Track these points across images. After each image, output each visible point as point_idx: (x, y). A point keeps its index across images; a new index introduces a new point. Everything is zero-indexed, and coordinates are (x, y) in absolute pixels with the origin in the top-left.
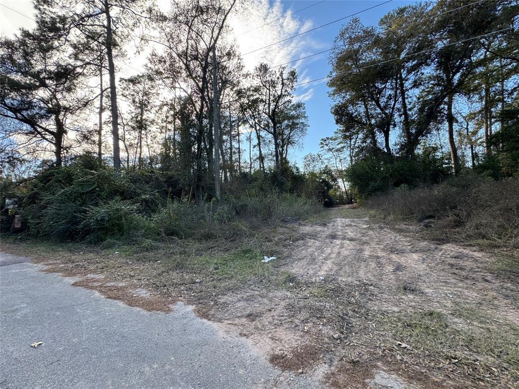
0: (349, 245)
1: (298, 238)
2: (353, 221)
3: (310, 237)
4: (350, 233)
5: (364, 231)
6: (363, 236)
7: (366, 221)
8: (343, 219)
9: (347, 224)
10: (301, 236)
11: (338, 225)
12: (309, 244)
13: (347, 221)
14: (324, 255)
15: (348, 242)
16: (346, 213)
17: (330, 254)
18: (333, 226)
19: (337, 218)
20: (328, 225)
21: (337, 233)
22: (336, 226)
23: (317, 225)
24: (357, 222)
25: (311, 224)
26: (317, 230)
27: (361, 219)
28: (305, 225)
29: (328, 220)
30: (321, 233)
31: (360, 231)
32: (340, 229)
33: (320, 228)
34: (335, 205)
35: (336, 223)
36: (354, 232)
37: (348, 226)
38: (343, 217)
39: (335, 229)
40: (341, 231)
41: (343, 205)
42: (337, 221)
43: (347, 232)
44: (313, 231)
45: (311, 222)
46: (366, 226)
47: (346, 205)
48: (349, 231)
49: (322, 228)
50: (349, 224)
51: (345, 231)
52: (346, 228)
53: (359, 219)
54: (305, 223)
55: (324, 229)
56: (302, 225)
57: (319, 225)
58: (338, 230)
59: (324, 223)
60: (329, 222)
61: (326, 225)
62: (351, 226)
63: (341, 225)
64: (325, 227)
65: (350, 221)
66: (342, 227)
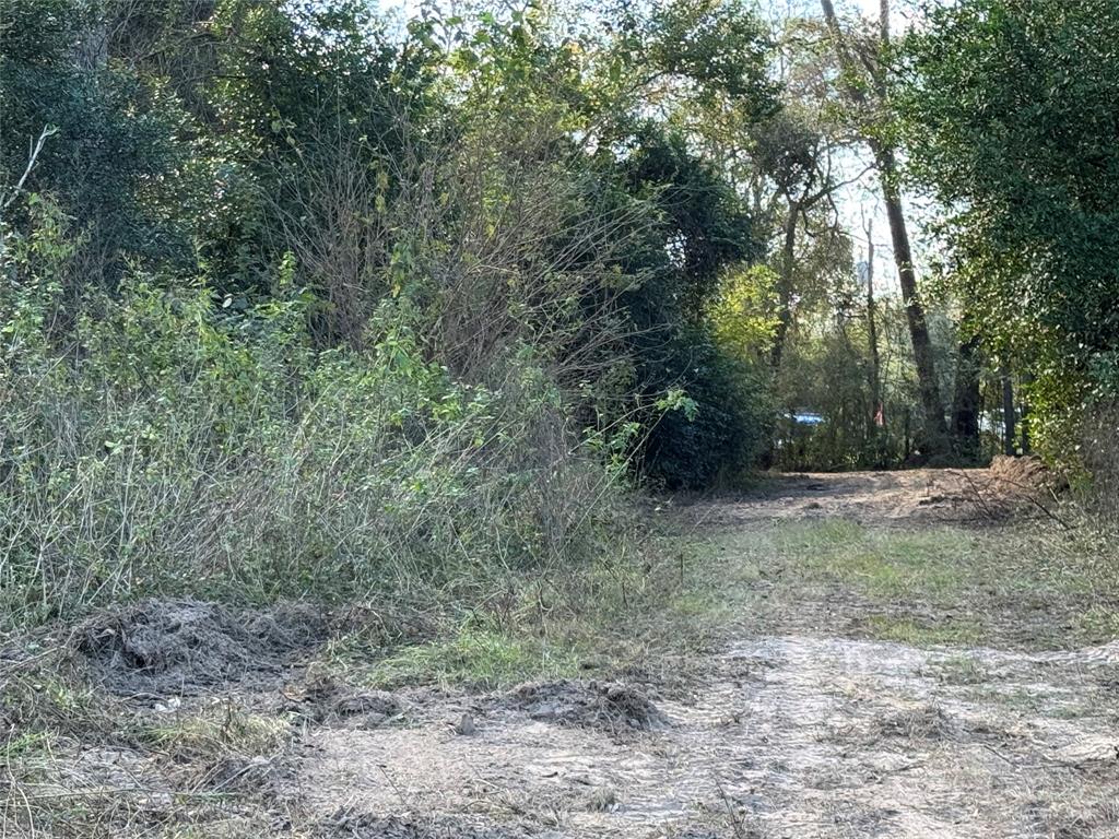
4: (915, 825)
5: (1079, 803)
7: (1111, 681)
9: (898, 707)
19: (784, 638)
20: (665, 723)
21: (767, 816)
22: (765, 725)
23: (535, 718)
24: (1009, 689)
25: (468, 701)
26: (534, 784)
27: (1056, 649)
28: (389, 714)
29: (674, 659)
30: (578, 819)
31: (1033, 805)
32: (802, 775)
33: (565, 753)
34: (772, 472)
35: (763, 692)
36: (963, 806)
37: (906, 735)
38: (849, 626)
39: (749, 774)
40: (819, 794)
41: (869, 475)
42: (782, 676)
43: (891, 813)
44: (477, 788)
45: (459, 679)
46: (1105, 742)
47: (902, 480)
48: (916, 803)
49: (591, 747)
50: (910, 713)
51: (861, 791)
52: (878, 764)
53: (1035, 651)
54: (386, 687)
55: (623, 763)
56: (344, 712)
57: (558, 711)
58: (783, 786)
59: (619, 685)
60: (678, 685)
61: (641, 719)
62: (937, 734)
63: (830, 722)
64: (627, 743)
65: (928, 675)
66: (838, 742)
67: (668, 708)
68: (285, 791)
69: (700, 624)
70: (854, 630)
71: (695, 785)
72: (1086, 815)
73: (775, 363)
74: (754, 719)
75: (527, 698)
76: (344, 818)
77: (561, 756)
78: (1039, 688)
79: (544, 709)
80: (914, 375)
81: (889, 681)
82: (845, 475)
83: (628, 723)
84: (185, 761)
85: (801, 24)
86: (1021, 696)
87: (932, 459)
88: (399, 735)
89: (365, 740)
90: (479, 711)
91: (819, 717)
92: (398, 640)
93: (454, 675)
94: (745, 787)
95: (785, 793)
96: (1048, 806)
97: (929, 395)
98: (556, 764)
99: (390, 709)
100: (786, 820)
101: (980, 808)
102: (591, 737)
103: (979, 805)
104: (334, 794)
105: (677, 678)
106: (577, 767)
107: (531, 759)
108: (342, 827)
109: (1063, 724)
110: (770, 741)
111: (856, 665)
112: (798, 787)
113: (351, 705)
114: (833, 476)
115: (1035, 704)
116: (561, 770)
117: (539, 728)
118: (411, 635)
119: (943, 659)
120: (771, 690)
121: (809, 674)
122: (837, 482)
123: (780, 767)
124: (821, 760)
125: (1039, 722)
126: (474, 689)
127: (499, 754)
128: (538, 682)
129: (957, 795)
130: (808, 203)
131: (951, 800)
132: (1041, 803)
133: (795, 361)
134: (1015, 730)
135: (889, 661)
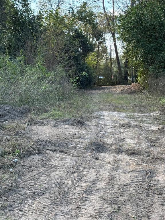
0: (128, 164)
1: (31, 149)
2: (134, 117)
3: (54, 148)
4: (128, 141)
5: (153, 137)
6: (153, 146)
7: (155, 118)
8: (115, 114)
9: (123, 122)
10: (36, 146)
11: (105, 125)
12: (53, 163)
13: (122, 117)
14: (84, 184)
15: (127, 157)
16: (119, 101)
17: (94, 182)
18: (97, 125)
19: (103, 112)
20: (87, 125)
21: (105, 139)
22: (102, 125)
23: (66, 124)
24: (139, 119)
25: (55, 122)
26: (67, 135)
27: (146, 113)
28: (42, 124)
29: (87, 115)
30: (75, 140)
31: (146, 137)
32: (109, 133)
33: (72, 130)
34: (96, 86)
35: (101, 120)
36: (135, 138)
37: (125, 127)
38: (113, 110)
39: (101, 133)
40: (112, 136)
41: (111, 86)
42: (104, 117)
43: (124, 139)
44: (59, 135)
45: (53, 118)
46: (156, 127)
47: (116, 87)
48: (128, 137)
49: (75, 129)
50: (125, 123)
51: (119, 135)
52: (121, 131)
53: (143, 113)
54: (41, 119)
55: (81, 131)
56: (35, 123)
57: (69, 123)
58: (107, 135)
59: (79, 119)
60: (88, 119)
61: (83, 124)
62: (130, 126)
63: (112, 125)
64: (81, 128)
65: (126, 117)
66: (114, 128)
67: (87, 123)
68: (28, 136)
69: (90, 109)
70: (114, 110)
71: (93, 134)
72: (155, 139)
73: (96, 68)
74: (100, 124)
75: (64, 121)
76: (39, 140)
77: (71, 130)
78: (144, 119)
79: (67, 123)
80: (118, 70)
81: (121, 118)
82: (107, 86)
83: (81, 125)
84: (10, 131)
85: (100, 13)
86: (142, 120)
87: (121, 84)
88: (44, 127)
89: (39, 128)
90: (57, 123)
91: (111, 124)
92: (42, 112)
93: (52, 117)
94: (101, 135)
95: (107, 136)
96: (149, 137)
97: (120, 73)
98: (70, 131)
99: (42, 123)
100: (108, 140)
101: (138, 138)
102: (75, 127)
103: (138, 137)
104: (36, 136)
105: (88, 118)
106: (74, 132)
107: (66, 131)
108: (38, 142)
109: (149, 125)
110: (104, 128)
111: (115, 116)
112: (109, 135)
113: (36, 122)
114: (105, 86)
115: (144, 122)
116: (71, 132)
117: (66, 126)
118: (44, 111)
119: (129, 115)
120: (102, 120)
121: (108, 117)
122: (106, 87)
123: (106, 132)
124: (112, 131)
125: (145, 124)
126: (56, 120)
127: (61, 130)
128: (66, 118)
129: (134, 136)
130: (101, 43)
131: (133, 137)
132: (148, 137)
133: (99, 68)
134: (141, 126)
135: (120, 115)
